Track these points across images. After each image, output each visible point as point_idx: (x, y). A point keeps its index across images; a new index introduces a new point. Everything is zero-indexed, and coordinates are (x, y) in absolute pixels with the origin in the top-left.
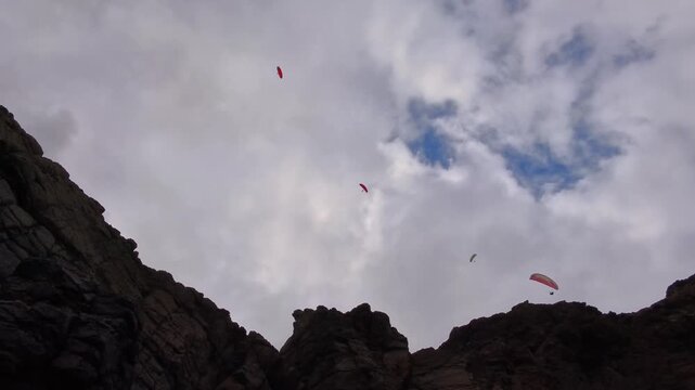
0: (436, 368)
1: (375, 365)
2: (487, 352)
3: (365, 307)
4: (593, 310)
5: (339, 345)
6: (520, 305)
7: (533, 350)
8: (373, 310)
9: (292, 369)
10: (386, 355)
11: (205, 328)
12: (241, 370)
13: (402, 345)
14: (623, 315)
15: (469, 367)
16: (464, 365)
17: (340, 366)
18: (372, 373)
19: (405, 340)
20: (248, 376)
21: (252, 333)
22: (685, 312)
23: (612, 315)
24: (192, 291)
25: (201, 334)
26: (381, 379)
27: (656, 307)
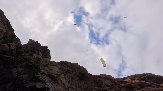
0: (54, 66)
1: (42, 58)
2: (65, 68)
3: (47, 47)
4: (87, 71)
5: (36, 51)
6: (76, 63)
7: (73, 72)
8: (48, 48)
9: (23, 50)
10: (45, 58)
11: (6, 30)
12: (10, 44)
13: (49, 58)
14: (91, 74)
15: (60, 69)
16: (59, 68)
17: (34, 55)
18: (40, 60)
19: (51, 57)
20: (11, 46)
21: (18, 38)
22: (100, 79)
23: (89, 73)
24: (7, 20)
25: (5, 31)
26: (42, 62)
27: (97, 76)
